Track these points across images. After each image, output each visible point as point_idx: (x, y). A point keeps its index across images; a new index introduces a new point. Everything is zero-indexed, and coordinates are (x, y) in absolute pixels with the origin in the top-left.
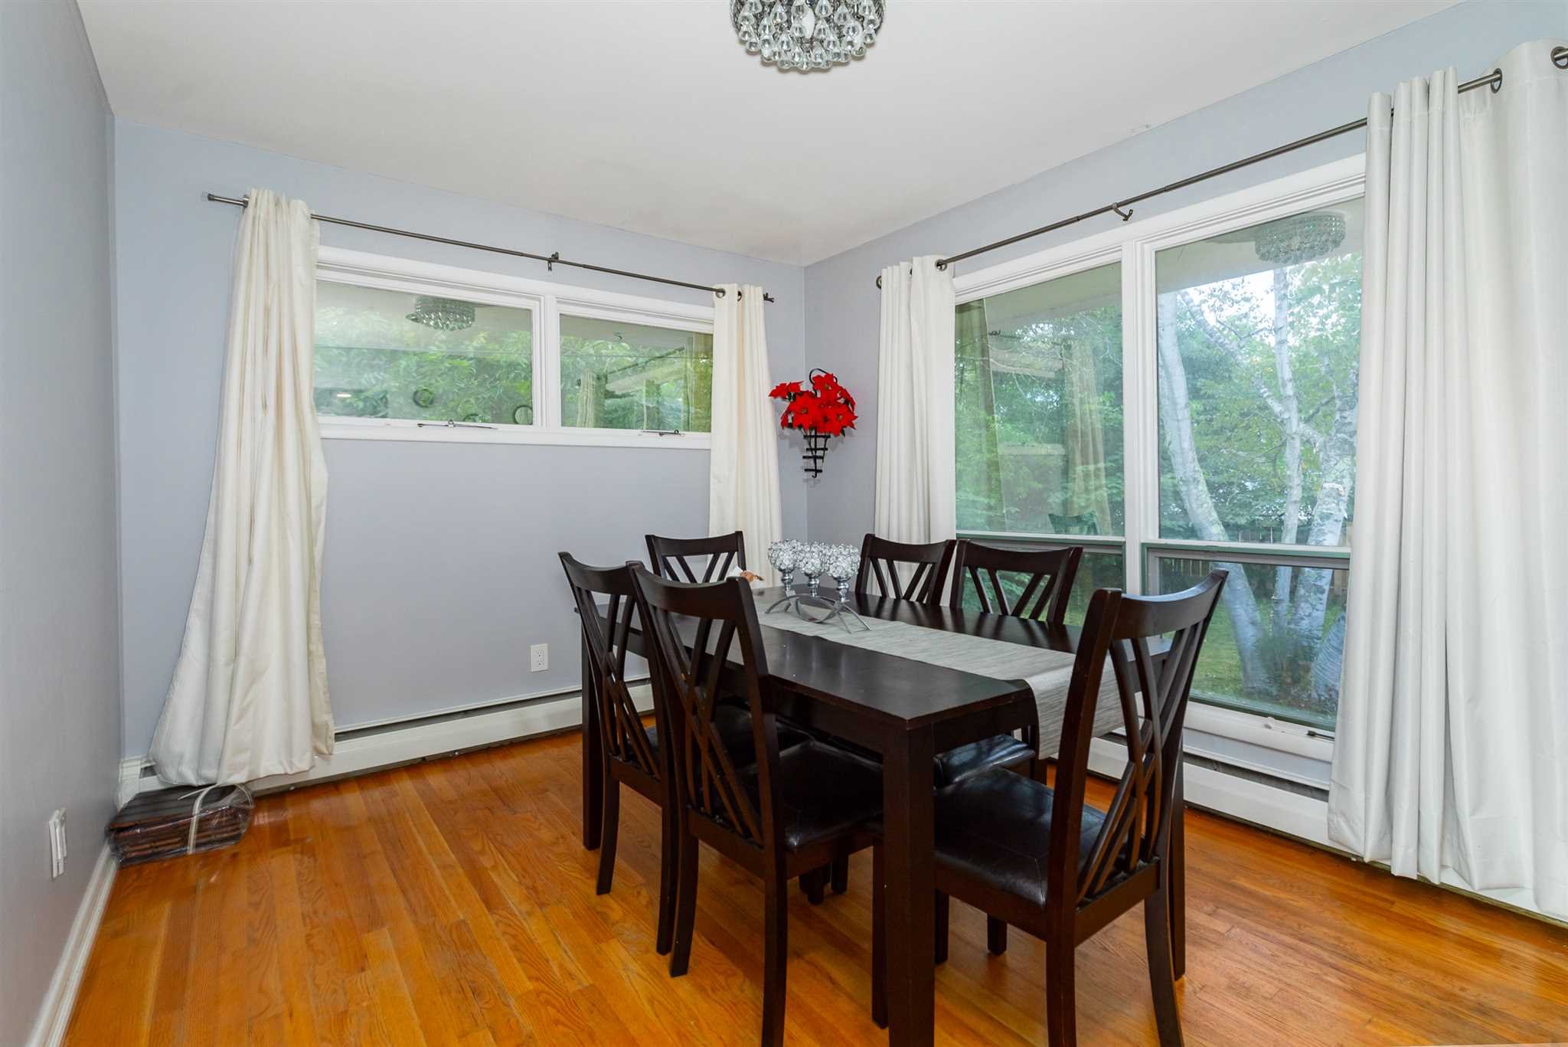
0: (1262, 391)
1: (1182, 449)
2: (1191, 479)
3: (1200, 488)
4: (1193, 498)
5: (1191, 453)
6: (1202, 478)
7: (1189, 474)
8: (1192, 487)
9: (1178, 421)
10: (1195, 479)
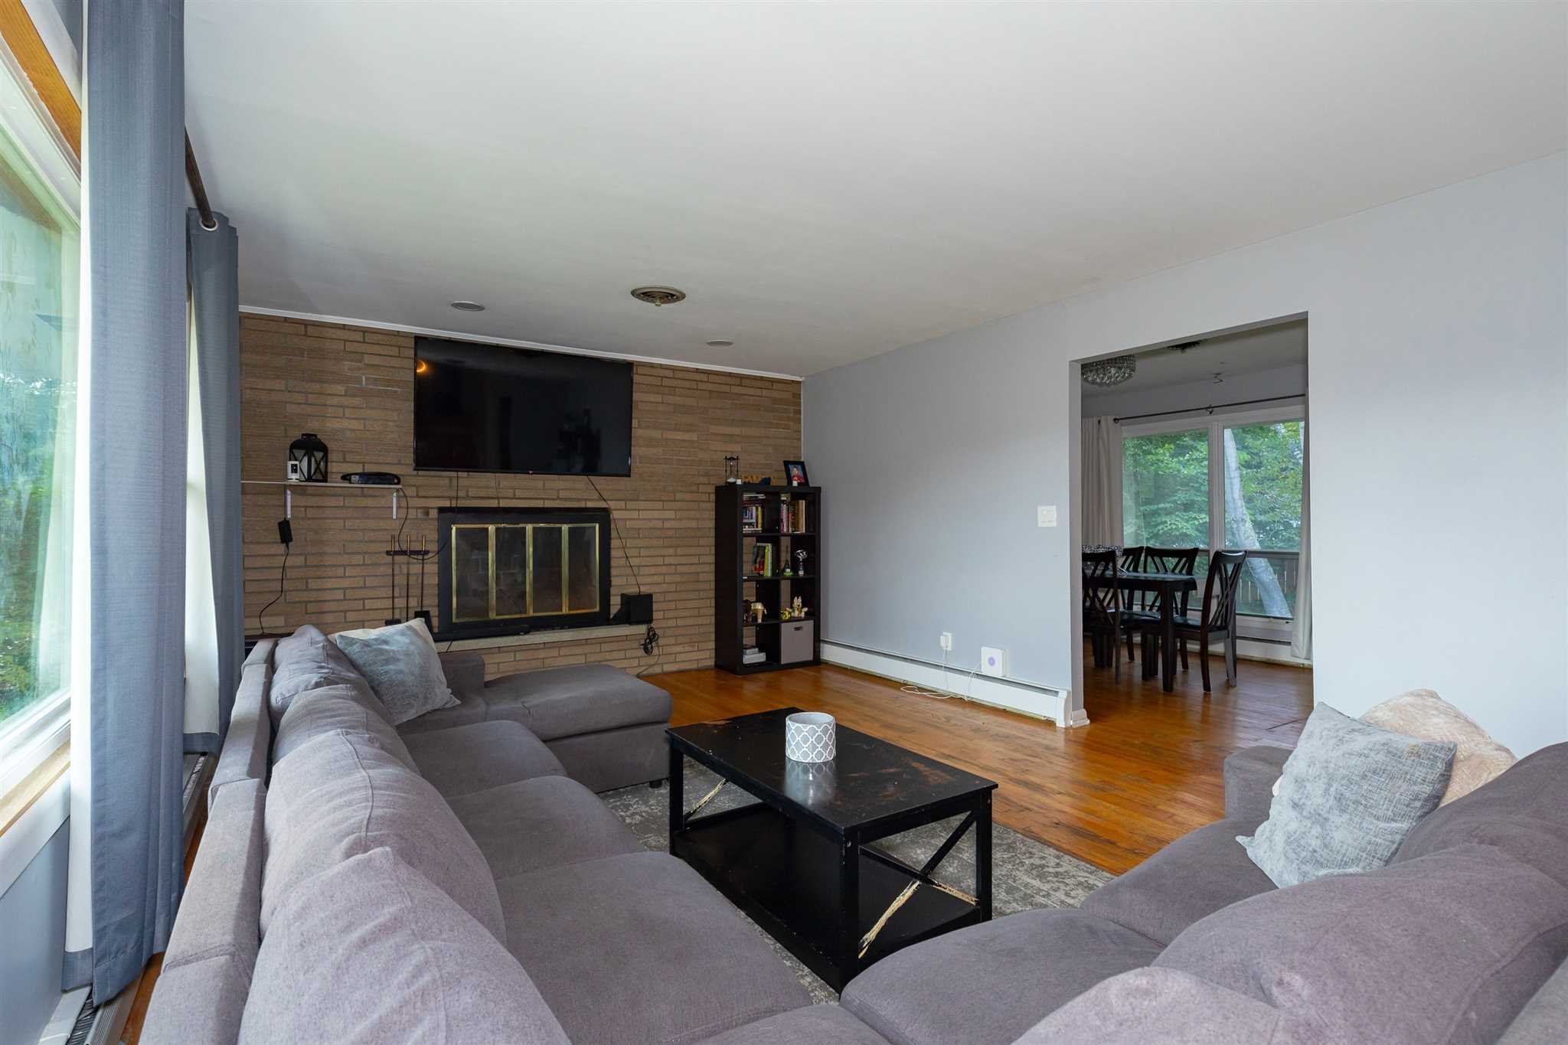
0: (1295, 453)
1: (1233, 498)
2: (1240, 520)
3: (1247, 525)
4: (1241, 534)
5: (1240, 501)
6: (1248, 518)
7: (1239, 516)
8: (1241, 524)
9: (1231, 478)
10: (1243, 520)
